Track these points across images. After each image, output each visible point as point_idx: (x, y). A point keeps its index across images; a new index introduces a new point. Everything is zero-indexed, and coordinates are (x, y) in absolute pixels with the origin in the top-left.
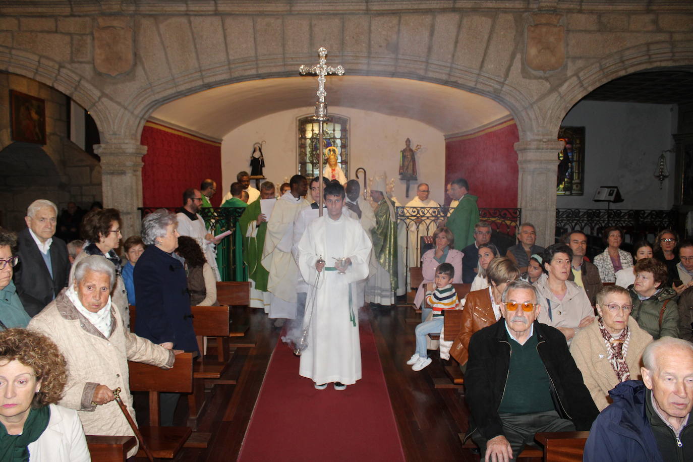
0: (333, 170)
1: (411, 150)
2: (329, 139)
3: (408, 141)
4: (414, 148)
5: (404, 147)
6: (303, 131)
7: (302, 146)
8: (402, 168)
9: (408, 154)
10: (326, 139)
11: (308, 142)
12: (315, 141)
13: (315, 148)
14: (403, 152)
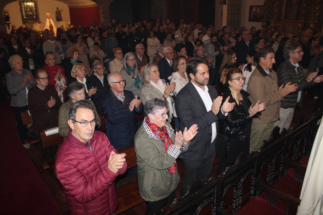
0: (49, 20)
1: (59, 11)
2: (31, 8)
3: (58, 8)
4: (60, 10)
5: (56, 10)
6: (21, 5)
7: (21, 11)
8: (56, 17)
9: (58, 12)
10: (29, 8)
11: (23, 9)
12: (25, 8)
13: (26, 11)
14: (57, 11)
